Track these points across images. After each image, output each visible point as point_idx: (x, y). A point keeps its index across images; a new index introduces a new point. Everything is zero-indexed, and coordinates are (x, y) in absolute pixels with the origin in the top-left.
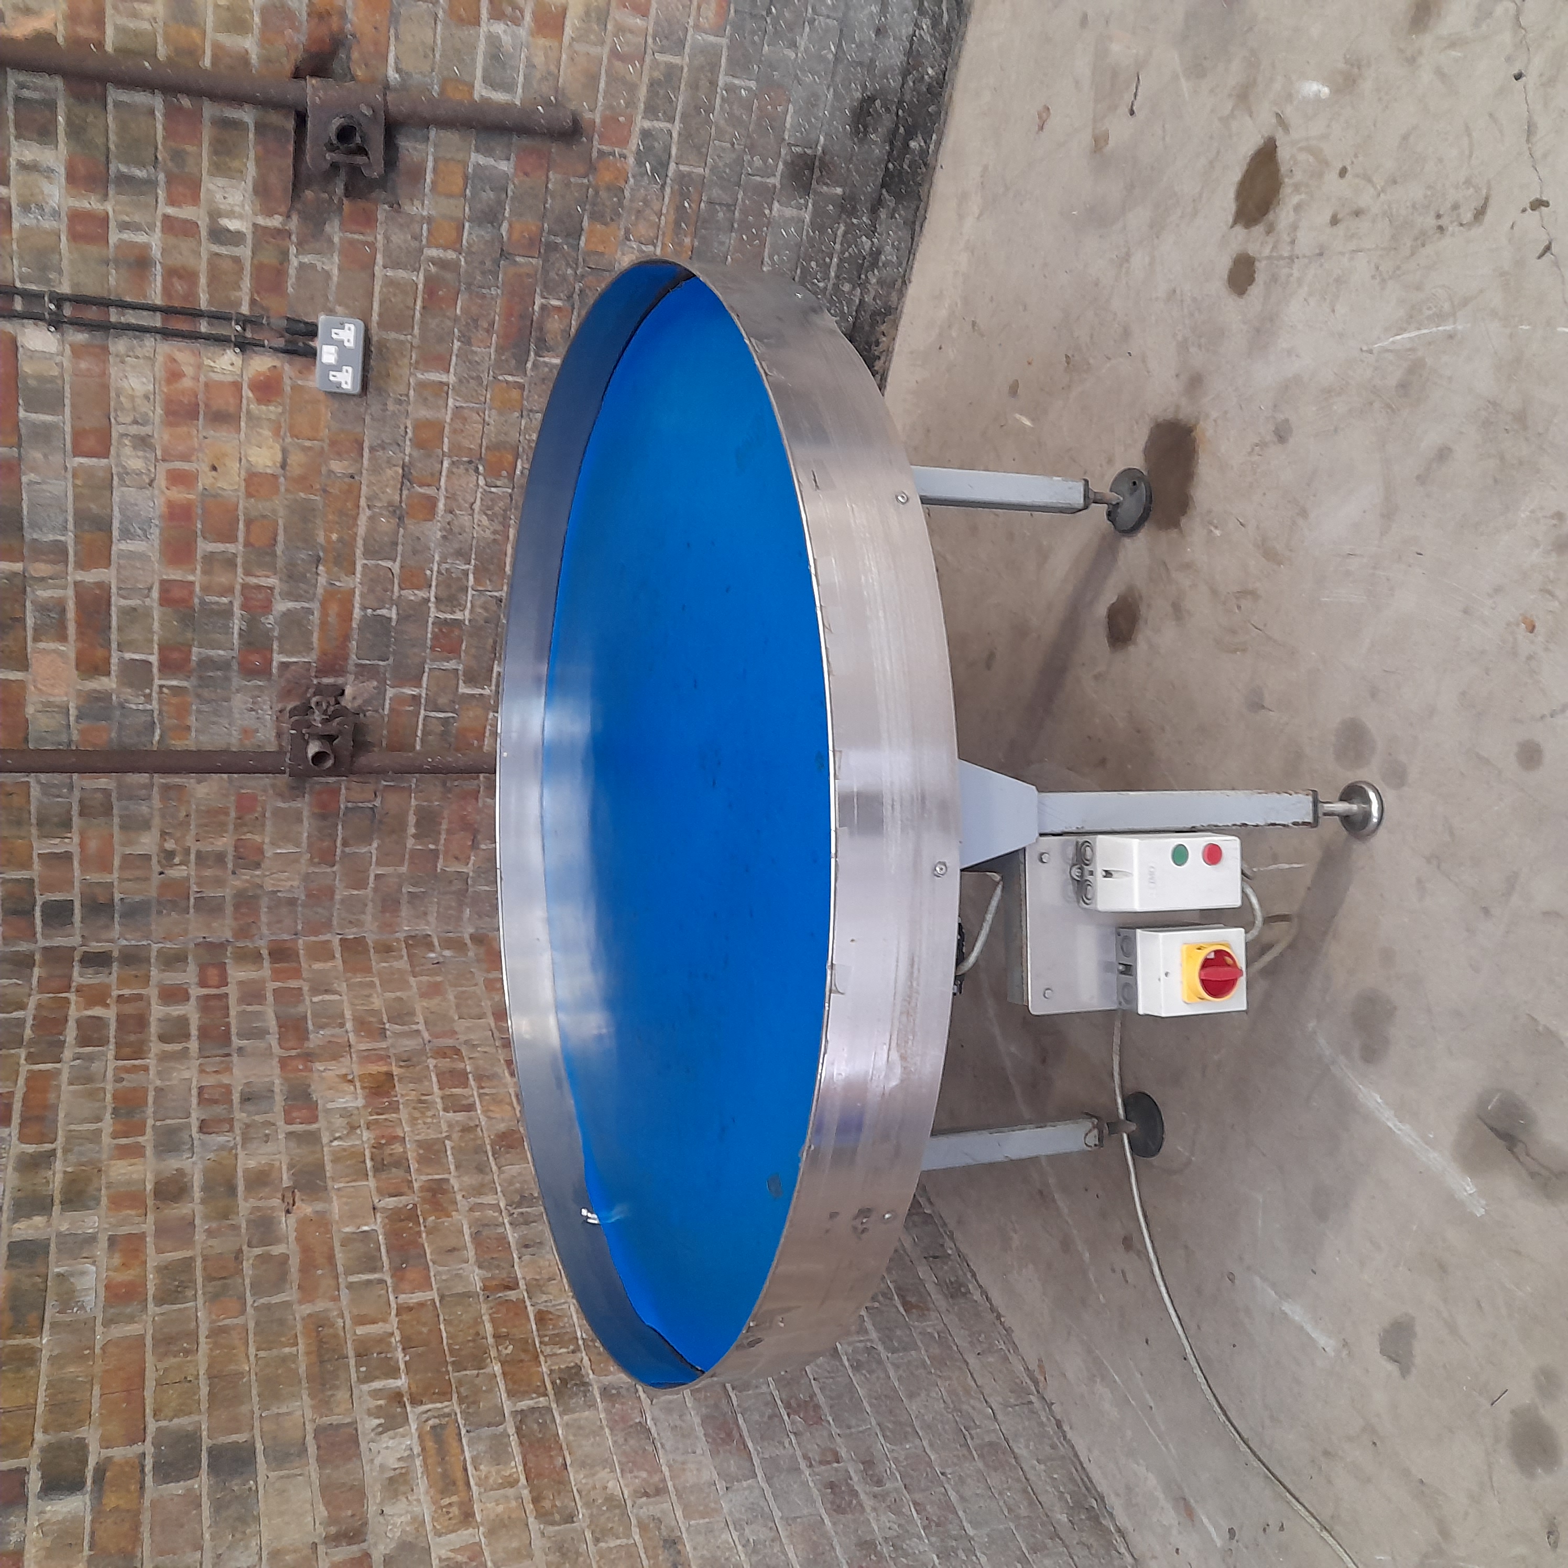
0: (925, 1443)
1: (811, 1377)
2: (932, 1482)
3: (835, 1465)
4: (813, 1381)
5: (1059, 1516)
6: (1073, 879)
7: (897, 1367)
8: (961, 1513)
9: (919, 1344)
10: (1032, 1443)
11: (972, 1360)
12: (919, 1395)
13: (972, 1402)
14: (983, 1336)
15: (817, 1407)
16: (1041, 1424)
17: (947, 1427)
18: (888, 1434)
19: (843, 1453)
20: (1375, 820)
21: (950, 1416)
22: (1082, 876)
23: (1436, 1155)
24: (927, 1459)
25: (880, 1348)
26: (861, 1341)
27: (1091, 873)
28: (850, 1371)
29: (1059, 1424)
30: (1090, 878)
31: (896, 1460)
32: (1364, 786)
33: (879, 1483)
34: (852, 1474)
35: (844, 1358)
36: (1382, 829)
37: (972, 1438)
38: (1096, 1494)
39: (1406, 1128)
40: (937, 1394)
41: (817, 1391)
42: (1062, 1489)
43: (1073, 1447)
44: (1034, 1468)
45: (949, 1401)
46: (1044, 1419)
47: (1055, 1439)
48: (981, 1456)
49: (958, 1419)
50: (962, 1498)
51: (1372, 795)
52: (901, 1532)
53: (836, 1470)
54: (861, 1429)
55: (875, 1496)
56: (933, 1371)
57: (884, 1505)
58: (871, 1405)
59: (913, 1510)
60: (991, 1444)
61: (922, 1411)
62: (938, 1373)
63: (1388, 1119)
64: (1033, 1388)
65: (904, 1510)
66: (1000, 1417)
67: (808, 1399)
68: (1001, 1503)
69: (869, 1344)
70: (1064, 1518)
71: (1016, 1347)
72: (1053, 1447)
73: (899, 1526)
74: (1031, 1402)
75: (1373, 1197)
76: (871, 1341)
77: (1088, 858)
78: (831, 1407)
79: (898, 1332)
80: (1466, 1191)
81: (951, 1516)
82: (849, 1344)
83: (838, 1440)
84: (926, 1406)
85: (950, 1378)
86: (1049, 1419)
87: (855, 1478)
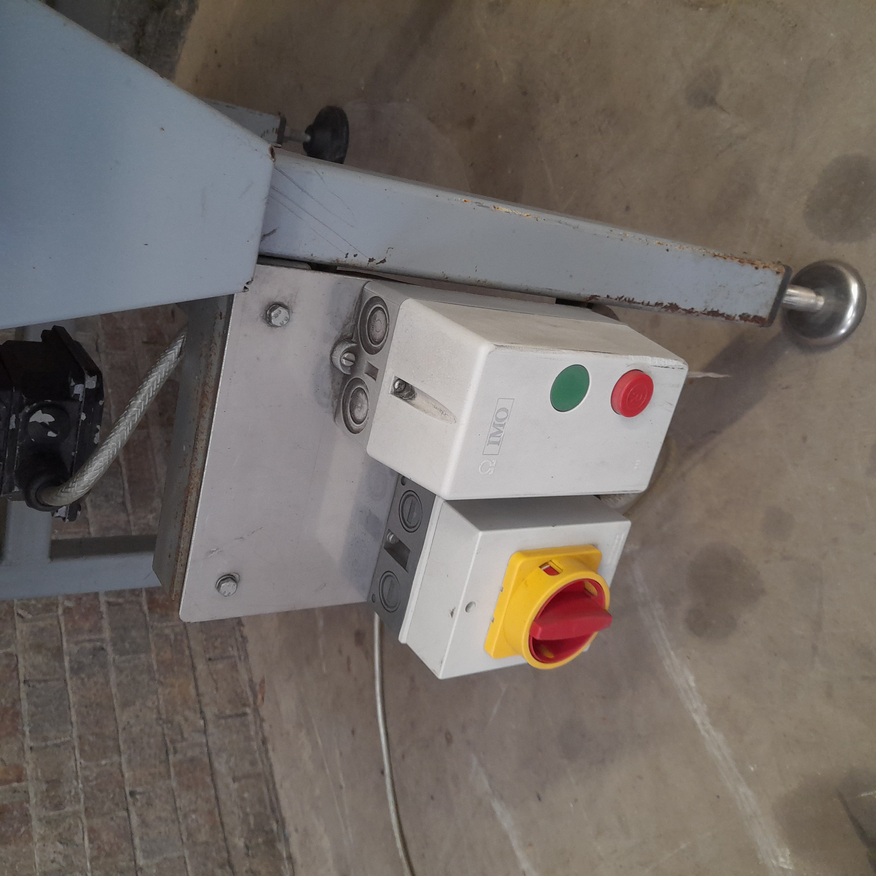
0: (124, 759)
1: (22, 678)
2: (117, 805)
3: (15, 785)
4: (22, 684)
5: (236, 840)
6: (333, 365)
7: (120, 670)
8: (137, 841)
9: (153, 646)
10: (233, 759)
11: (201, 666)
12: (134, 704)
13: (187, 713)
14: (219, 640)
15: (17, 715)
16: (248, 739)
17: (152, 740)
18: (86, 748)
19: (29, 770)
20: (843, 331)
21: (159, 729)
22: (354, 368)
23: (750, 793)
24: (120, 777)
25: (109, 649)
26: (90, 641)
27: (373, 372)
28: (68, 675)
29: (264, 742)
30: (368, 380)
31: (86, 779)
32: (845, 271)
33: (58, 806)
34: (32, 795)
35: (67, 659)
36: (846, 346)
37: (175, 752)
38: (278, 815)
39: (719, 737)
40: (154, 703)
41: (23, 695)
42: (248, 810)
43: (271, 766)
44: (227, 786)
45: (163, 711)
46: (252, 733)
47: (257, 755)
48: (179, 774)
49: (166, 731)
50: (144, 823)
51: (854, 289)
52: (64, 864)
53: (15, 791)
54: (59, 741)
55: (48, 822)
56: (157, 676)
57: (55, 833)
58: (78, 713)
59: (86, 838)
60: (192, 760)
61: (132, 722)
62: (162, 679)
63: (696, 711)
64: (251, 700)
65: (76, 838)
66: (211, 728)
67: (9, 705)
68: (183, 828)
69: (99, 644)
70: (240, 843)
71: (247, 656)
72: (253, 763)
73: (66, 857)
74: (245, 714)
75: (640, 778)
76: (102, 640)
77: (378, 335)
78: (33, 716)
79: (134, 633)
80: (776, 859)
81: (125, 845)
82: (77, 643)
83: (29, 755)
84: (137, 716)
85: (172, 686)
86: (257, 733)
87: (33, 801)
